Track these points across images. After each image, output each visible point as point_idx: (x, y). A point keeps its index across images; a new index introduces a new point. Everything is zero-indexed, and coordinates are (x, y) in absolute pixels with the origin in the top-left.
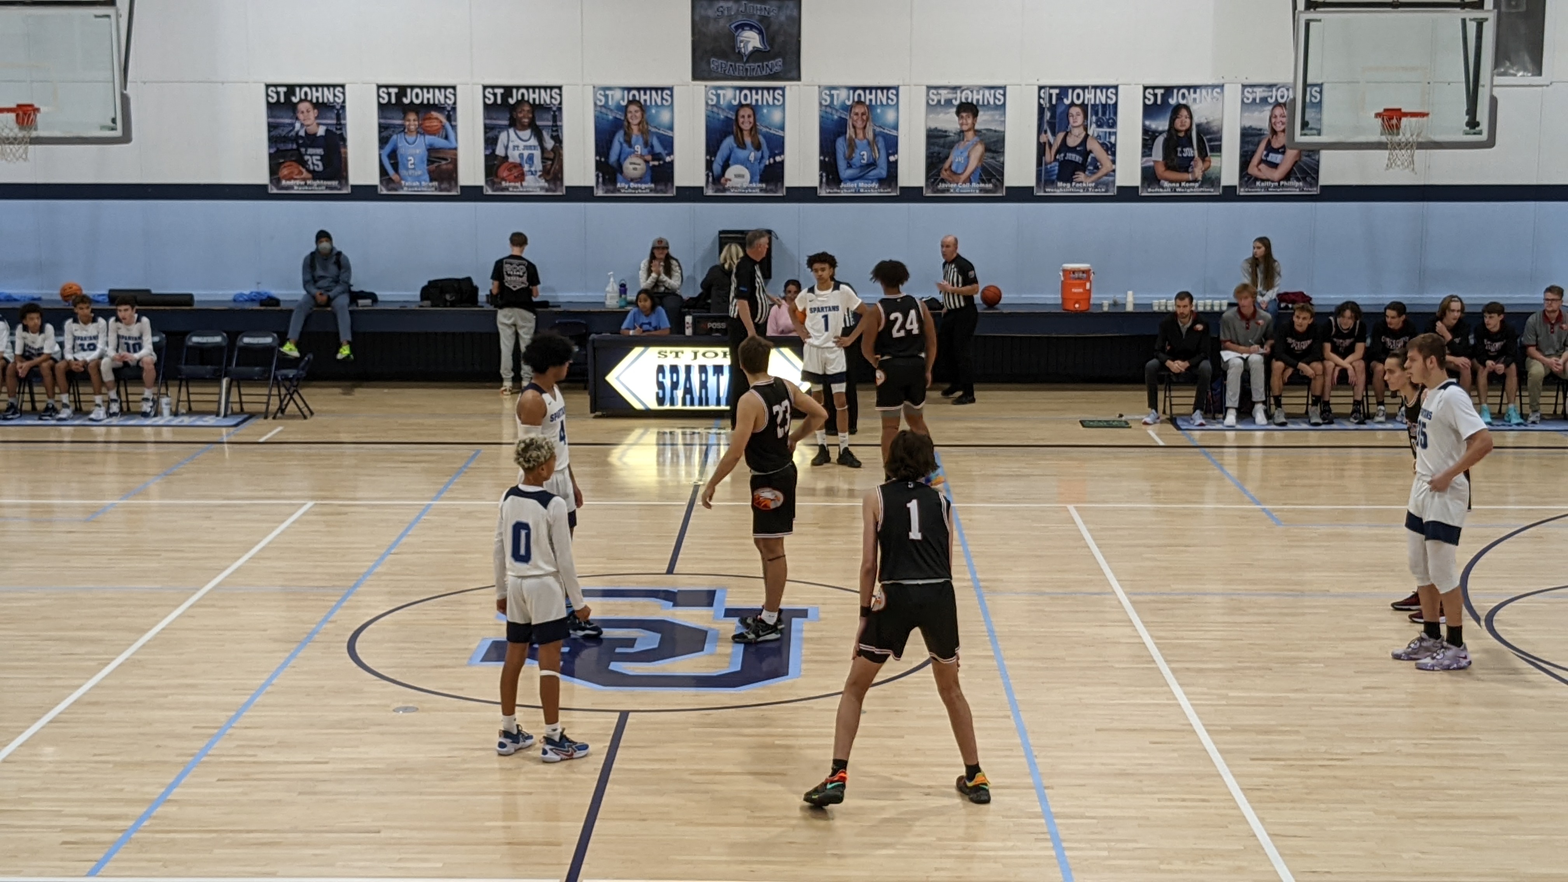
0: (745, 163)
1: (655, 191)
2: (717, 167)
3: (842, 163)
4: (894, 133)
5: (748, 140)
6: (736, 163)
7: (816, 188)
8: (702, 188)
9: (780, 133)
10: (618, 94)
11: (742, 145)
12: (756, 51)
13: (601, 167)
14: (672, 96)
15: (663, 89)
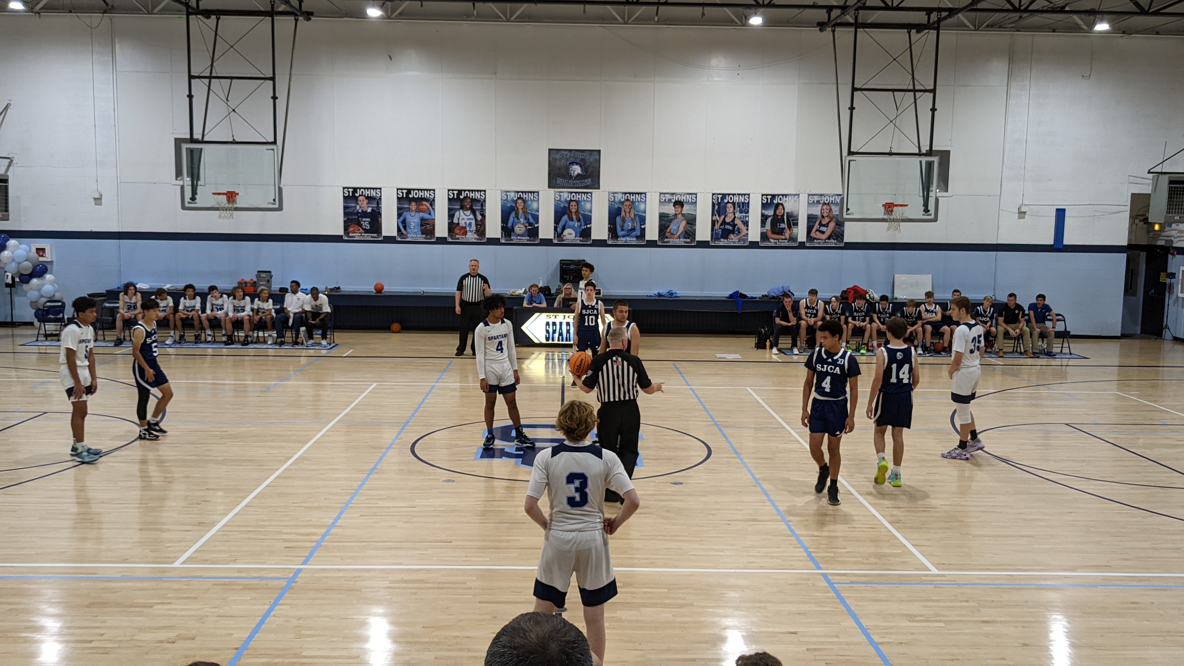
0: (573, 228)
1: (530, 241)
2: (559, 230)
3: (619, 229)
4: (644, 214)
5: (574, 217)
6: (568, 228)
7: (606, 240)
8: (552, 239)
9: (590, 214)
10: (513, 194)
11: (571, 219)
12: (579, 175)
13: (503, 228)
14: (538, 196)
15: (534, 192)
